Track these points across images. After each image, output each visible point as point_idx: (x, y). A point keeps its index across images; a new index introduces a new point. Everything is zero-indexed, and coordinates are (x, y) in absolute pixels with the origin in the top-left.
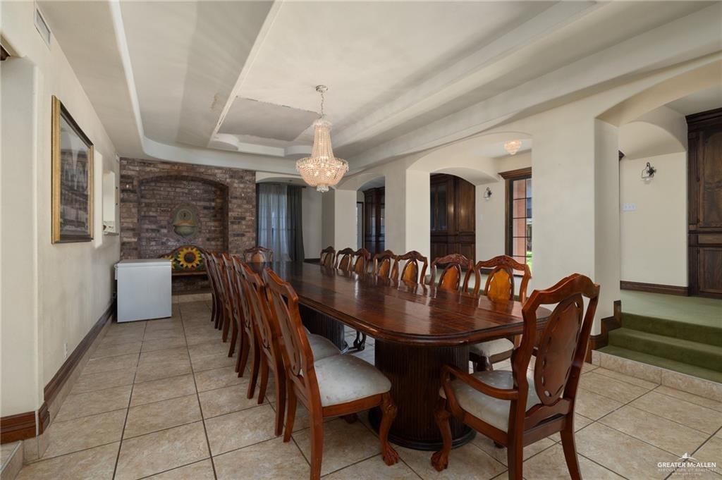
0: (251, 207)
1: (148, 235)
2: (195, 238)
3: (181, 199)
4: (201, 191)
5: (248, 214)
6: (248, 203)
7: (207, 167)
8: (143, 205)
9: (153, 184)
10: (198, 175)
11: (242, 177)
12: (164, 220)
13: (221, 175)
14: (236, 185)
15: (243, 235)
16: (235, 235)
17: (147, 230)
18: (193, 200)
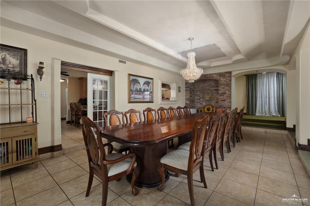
0: (229, 88)
1: (197, 101)
2: (212, 102)
3: (207, 87)
4: (214, 84)
5: (227, 91)
6: (227, 86)
7: (210, 74)
8: (196, 91)
9: (198, 83)
10: (207, 78)
11: (224, 76)
12: (201, 96)
13: (216, 76)
14: (221, 79)
15: (225, 101)
16: (221, 101)
17: (197, 99)
18: (211, 87)
